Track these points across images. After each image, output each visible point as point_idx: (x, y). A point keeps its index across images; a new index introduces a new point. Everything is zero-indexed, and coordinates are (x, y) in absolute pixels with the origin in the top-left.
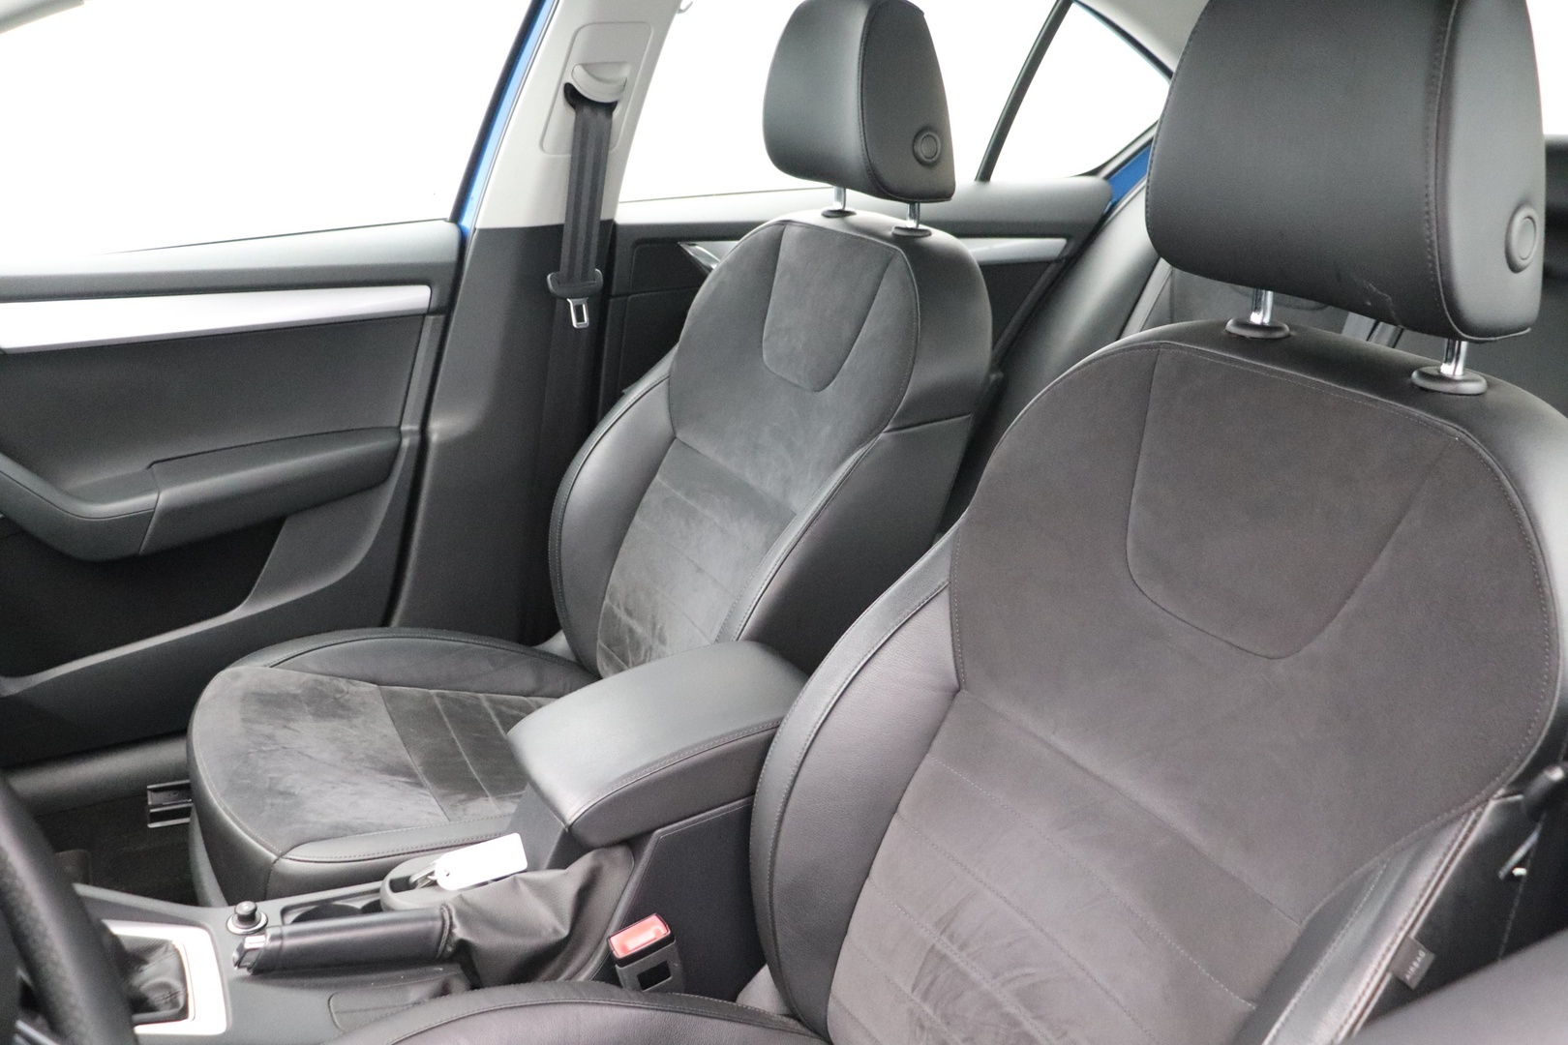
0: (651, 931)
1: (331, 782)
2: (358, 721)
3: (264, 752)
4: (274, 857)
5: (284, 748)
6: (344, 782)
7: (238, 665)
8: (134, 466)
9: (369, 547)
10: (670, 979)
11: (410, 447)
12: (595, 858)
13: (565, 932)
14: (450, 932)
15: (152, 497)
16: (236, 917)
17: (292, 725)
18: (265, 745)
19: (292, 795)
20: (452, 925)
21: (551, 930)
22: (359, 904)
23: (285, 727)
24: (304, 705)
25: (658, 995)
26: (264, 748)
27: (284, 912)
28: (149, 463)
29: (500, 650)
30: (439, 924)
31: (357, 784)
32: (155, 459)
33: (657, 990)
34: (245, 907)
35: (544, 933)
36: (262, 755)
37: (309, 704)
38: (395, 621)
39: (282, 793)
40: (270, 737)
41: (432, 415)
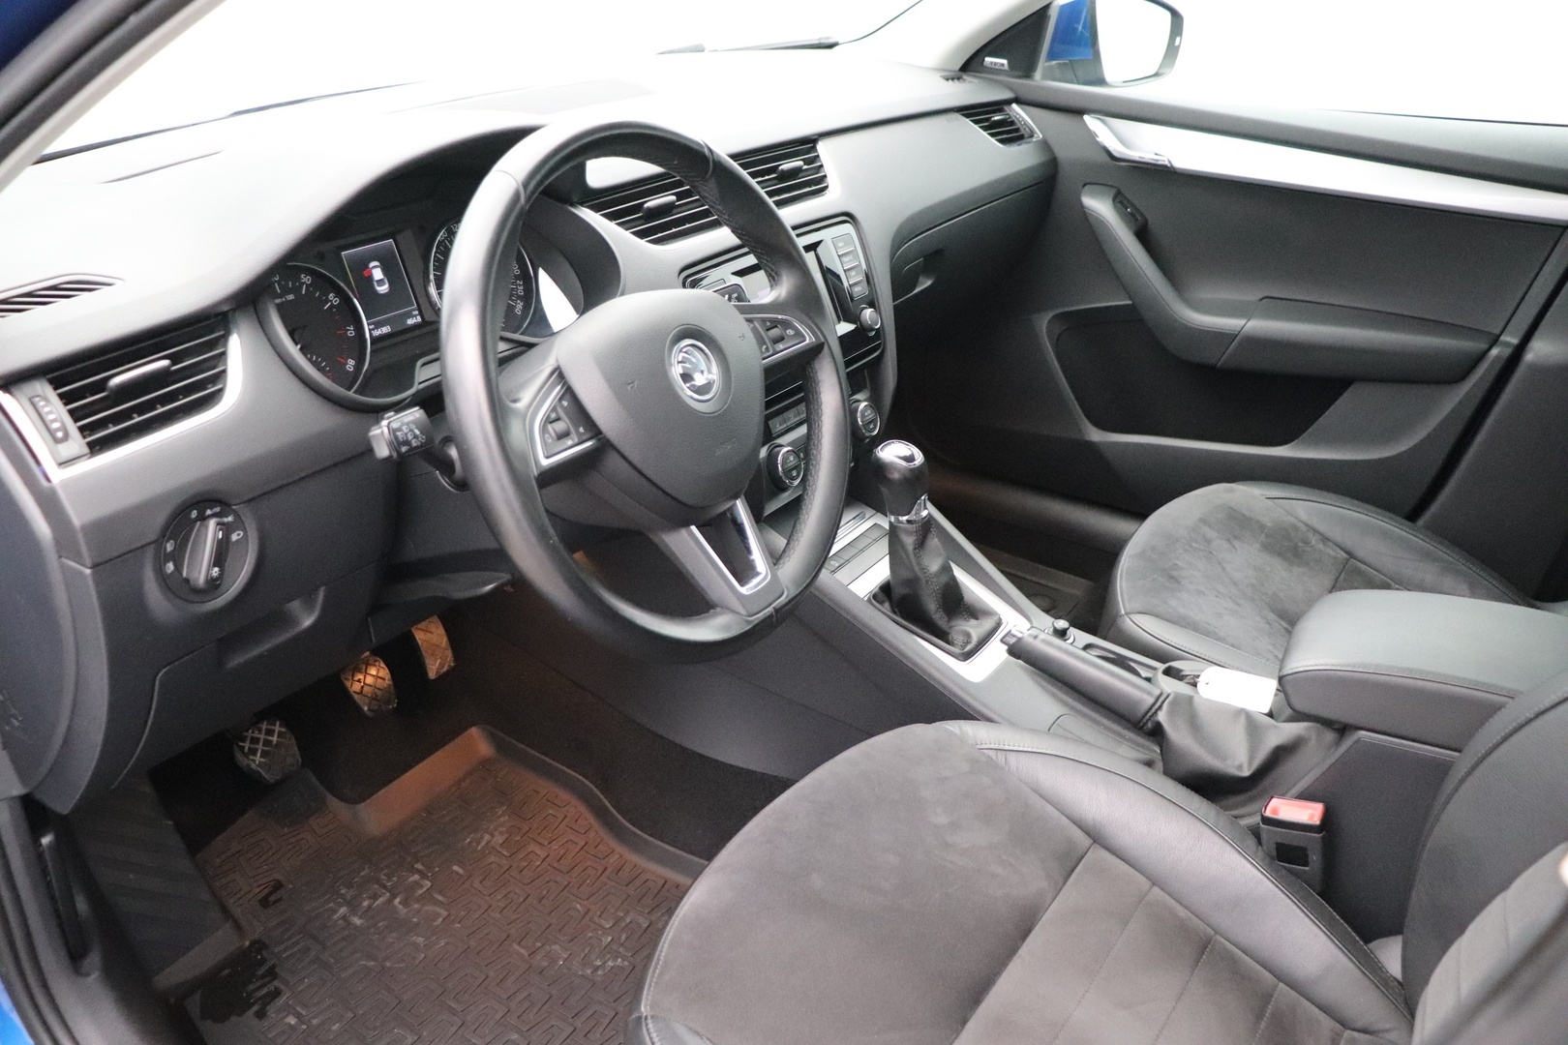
0: (1308, 813)
1: (1217, 591)
2: (1297, 570)
3: (1191, 546)
4: (1123, 612)
5: (1211, 553)
6: (1230, 598)
7: (1244, 485)
8: (1251, 295)
9: (1421, 438)
10: (1307, 868)
11: (1497, 357)
12: (1307, 729)
13: (1246, 773)
14: (1156, 712)
15: (1242, 322)
16: (1052, 629)
17: (1236, 543)
18: (1196, 542)
19: (1178, 582)
20: (1160, 707)
21: (1237, 763)
22: (1144, 673)
23: (1229, 540)
24: (1264, 535)
25: (1284, 872)
26: (1194, 545)
27: (1087, 647)
28: (1261, 296)
29: (1486, 582)
30: (1151, 700)
31: (1239, 605)
32: (1270, 294)
33: (1289, 870)
34: (1062, 624)
35: (1229, 762)
36: (1187, 547)
37: (1267, 536)
38: (1421, 522)
39: (1172, 577)
40: (1208, 541)
41: (1537, 334)
